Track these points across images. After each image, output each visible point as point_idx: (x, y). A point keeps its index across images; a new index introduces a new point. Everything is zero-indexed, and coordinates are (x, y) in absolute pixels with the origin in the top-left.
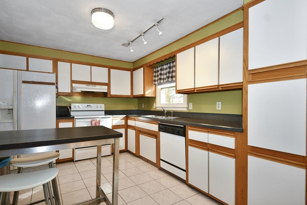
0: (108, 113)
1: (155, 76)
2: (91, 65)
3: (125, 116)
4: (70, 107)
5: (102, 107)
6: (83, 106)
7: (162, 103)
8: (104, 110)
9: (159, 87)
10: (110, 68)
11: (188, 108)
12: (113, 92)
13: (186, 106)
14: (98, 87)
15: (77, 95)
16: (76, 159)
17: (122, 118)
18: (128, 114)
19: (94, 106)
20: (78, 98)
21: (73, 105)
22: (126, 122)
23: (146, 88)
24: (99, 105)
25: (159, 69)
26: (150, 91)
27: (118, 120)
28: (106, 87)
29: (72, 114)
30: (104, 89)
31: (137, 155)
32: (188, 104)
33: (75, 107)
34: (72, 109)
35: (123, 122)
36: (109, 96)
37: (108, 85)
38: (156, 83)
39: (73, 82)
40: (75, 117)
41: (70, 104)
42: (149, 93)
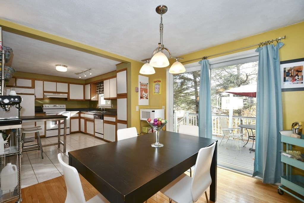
0: (68, 110)
1: (97, 89)
2: (57, 82)
3: (79, 111)
4: (43, 107)
5: (64, 106)
6: (51, 106)
7: (101, 104)
8: (65, 108)
9: (100, 95)
10: (69, 83)
11: (111, 107)
12: (71, 97)
13: (111, 106)
14: (61, 94)
15: (47, 99)
16: (47, 136)
17: (77, 113)
18: (81, 110)
19: (58, 106)
20: (47, 101)
21: (44, 105)
22: (80, 115)
23: (92, 96)
24: (62, 105)
25: (99, 85)
26: (94, 97)
27: (74, 114)
28: (67, 95)
29: (44, 111)
30: (65, 96)
31: (85, 133)
32: (112, 105)
33: (46, 106)
34: (44, 108)
35: (78, 115)
36: (68, 100)
37: (68, 93)
38: (98, 93)
39: (44, 92)
40: (46, 113)
41: (43, 105)
42: (93, 98)
